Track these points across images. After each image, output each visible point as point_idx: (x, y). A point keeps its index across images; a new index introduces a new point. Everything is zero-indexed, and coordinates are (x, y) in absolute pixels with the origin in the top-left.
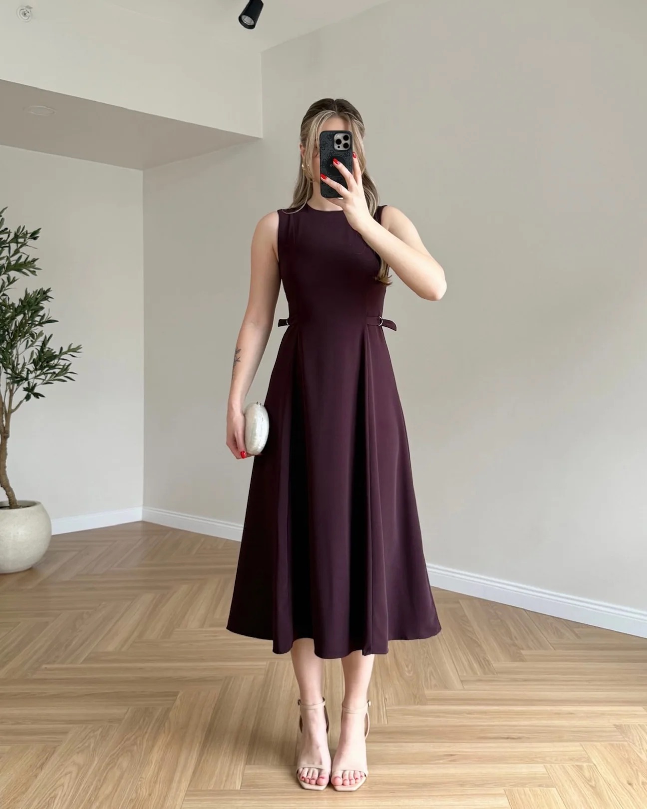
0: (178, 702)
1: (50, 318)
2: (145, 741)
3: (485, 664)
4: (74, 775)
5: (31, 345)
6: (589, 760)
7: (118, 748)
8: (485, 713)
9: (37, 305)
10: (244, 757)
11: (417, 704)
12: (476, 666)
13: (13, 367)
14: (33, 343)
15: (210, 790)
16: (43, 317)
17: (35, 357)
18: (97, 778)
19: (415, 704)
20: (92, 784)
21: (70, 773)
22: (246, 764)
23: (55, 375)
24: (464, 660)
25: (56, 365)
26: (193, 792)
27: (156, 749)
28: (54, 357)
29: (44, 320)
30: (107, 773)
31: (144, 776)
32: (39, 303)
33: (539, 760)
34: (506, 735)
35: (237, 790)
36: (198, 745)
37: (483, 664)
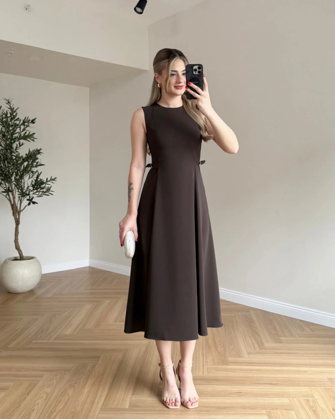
0: (100, 362)
1: (41, 163)
2: (82, 381)
3: (261, 345)
4: (44, 398)
5: (32, 177)
6: (313, 397)
7: (67, 385)
8: (259, 370)
9: (35, 157)
10: (131, 391)
11: (224, 365)
12: (256, 345)
13: (22, 188)
14: (33, 176)
15: (113, 408)
16: (37, 163)
17: (33, 183)
18: (56, 400)
19: (223, 365)
20: (53, 404)
21: (43, 397)
22: (132, 395)
23: (44, 192)
24: (250, 342)
25: (44, 187)
26: (104, 409)
27: (87, 386)
28: (43, 183)
29: (38, 164)
30: (61, 398)
31: (79, 400)
32: (35, 156)
33: (286, 396)
34: (269, 382)
35: (127, 409)
36: (109, 384)
37: (260, 344)
